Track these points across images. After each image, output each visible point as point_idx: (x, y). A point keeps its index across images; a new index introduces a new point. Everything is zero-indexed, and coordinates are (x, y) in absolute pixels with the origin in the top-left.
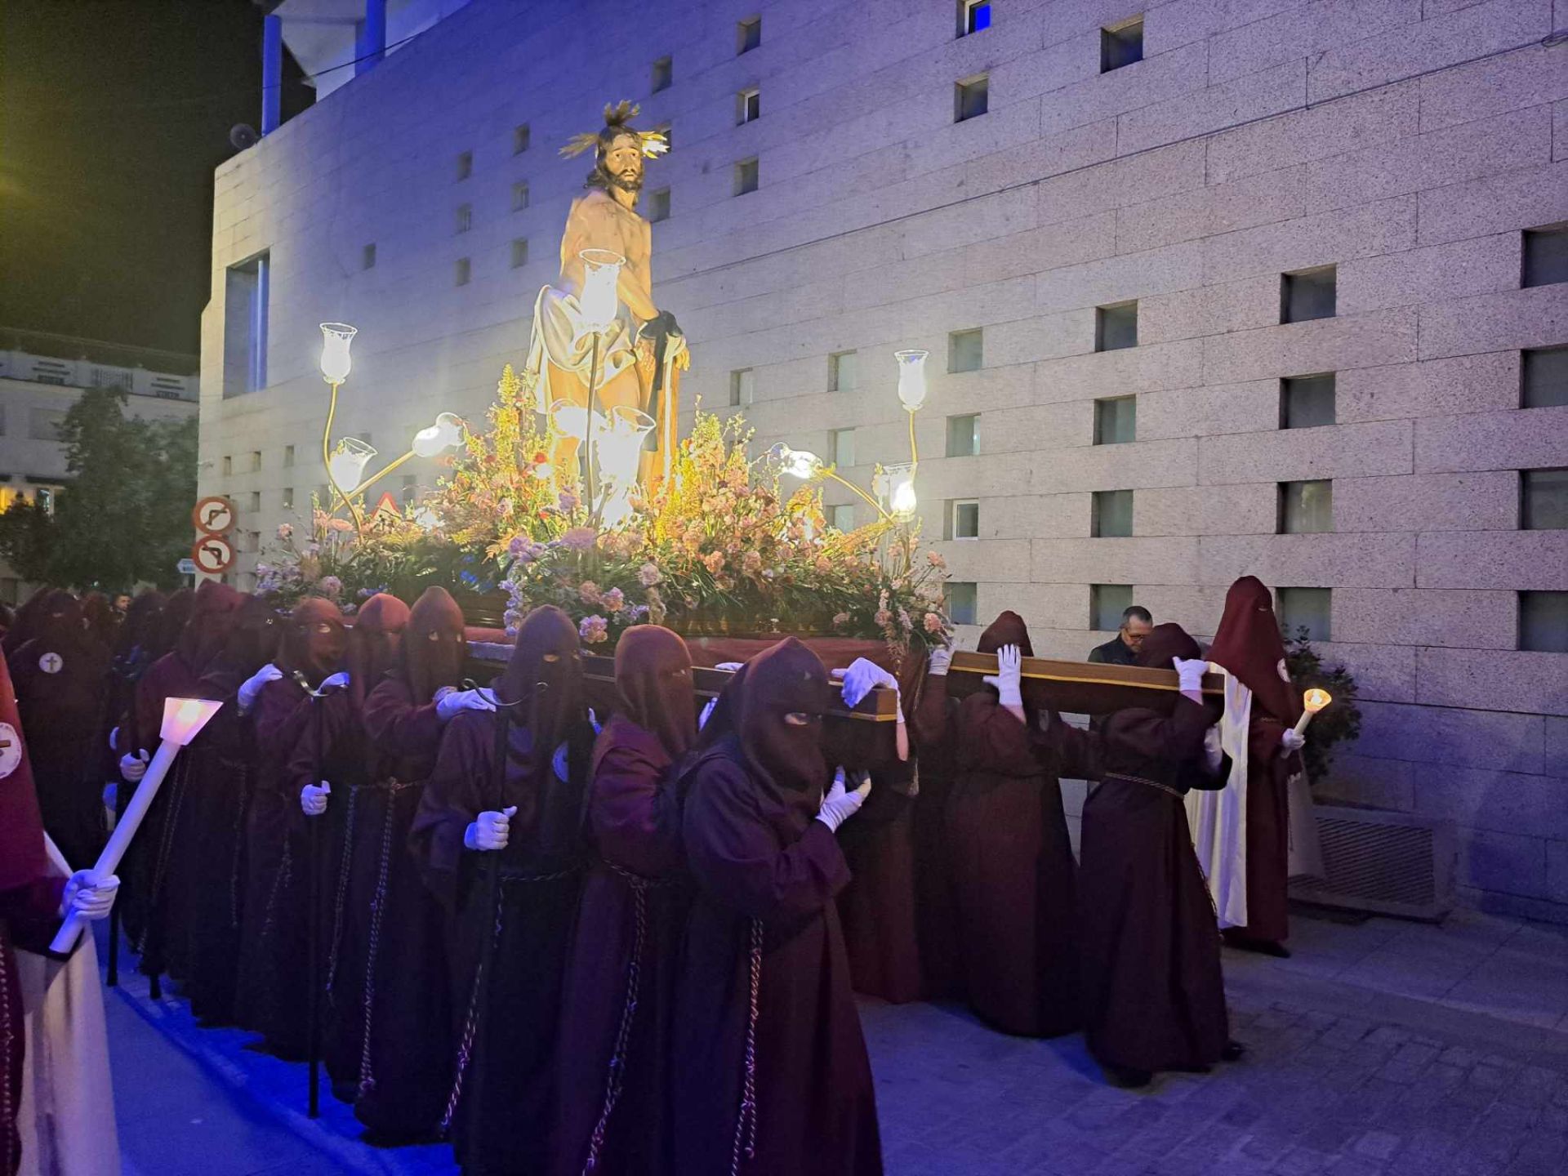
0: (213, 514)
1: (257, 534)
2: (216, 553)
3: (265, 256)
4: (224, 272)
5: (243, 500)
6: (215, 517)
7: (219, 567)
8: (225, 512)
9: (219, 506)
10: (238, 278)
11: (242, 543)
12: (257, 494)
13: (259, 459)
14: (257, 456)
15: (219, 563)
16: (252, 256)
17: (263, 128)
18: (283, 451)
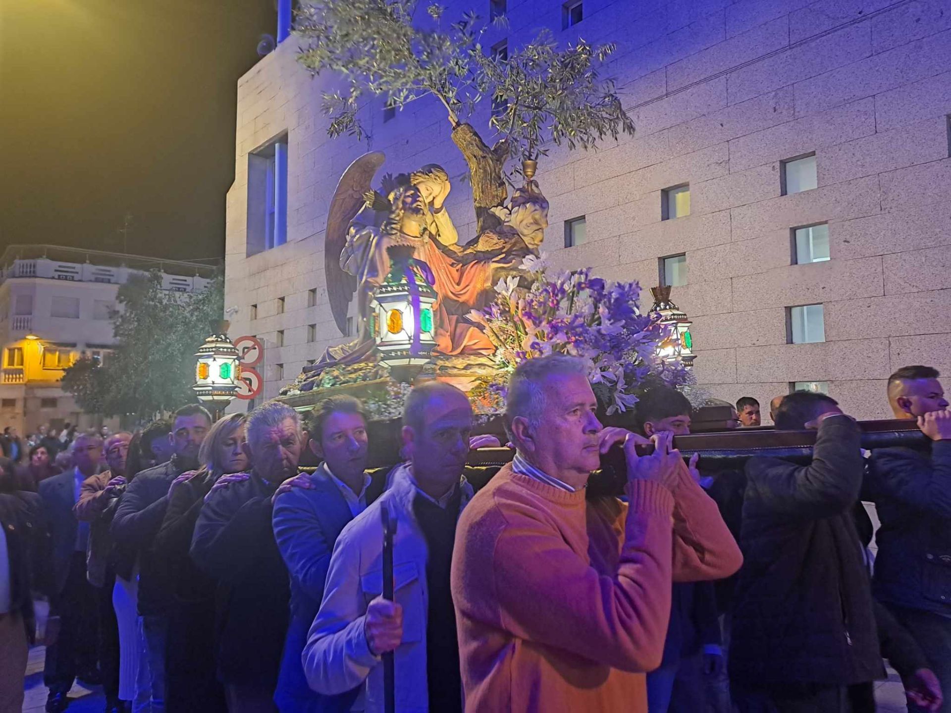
0: (246, 350)
1: (281, 365)
2: (248, 382)
3: (283, 139)
4: (247, 155)
5: (271, 339)
6: (248, 352)
7: (250, 393)
8: (255, 348)
9: (250, 344)
10: (258, 161)
11: (269, 373)
12: (282, 332)
13: (283, 305)
14: (280, 301)
15: (250, 391)
16: (271, 139)
17: (278, 39)
18: (306, 294)
